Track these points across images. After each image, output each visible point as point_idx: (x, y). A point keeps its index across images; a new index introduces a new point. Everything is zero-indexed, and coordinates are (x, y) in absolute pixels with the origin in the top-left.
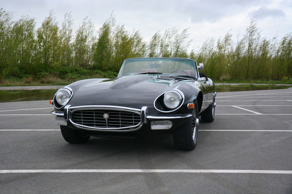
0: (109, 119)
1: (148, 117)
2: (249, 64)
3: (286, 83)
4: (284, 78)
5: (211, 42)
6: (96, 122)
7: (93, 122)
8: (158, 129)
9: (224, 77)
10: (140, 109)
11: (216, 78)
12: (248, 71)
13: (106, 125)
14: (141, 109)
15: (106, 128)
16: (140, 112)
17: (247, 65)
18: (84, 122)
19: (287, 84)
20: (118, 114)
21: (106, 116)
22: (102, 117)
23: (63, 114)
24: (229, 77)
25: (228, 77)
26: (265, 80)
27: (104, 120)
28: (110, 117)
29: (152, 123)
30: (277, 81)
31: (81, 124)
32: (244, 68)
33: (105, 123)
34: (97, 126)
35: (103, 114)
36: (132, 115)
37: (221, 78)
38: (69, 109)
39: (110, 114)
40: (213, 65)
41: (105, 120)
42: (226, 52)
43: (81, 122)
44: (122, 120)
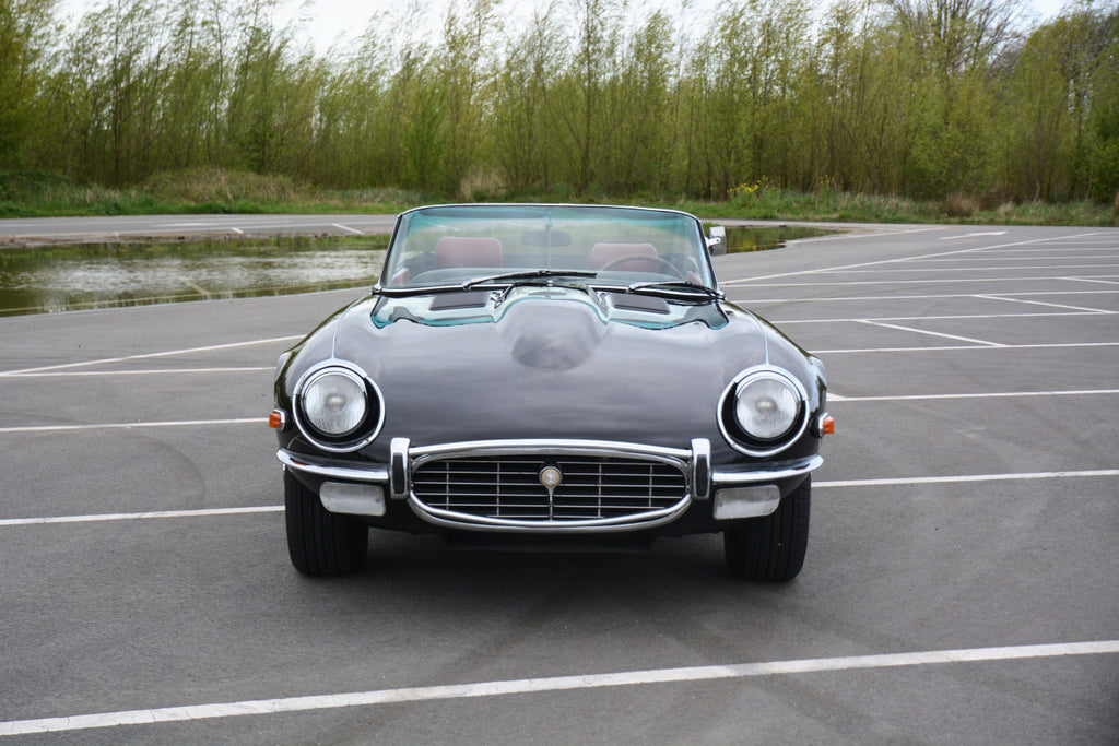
0: (558, 489)
1: (718, 477)
2: (593, 122)
3: (754, 212)
4: (742, 190)
5: (415, 12)
6: (503, 500)
7: (493, 500)
8: (737, 517)
9: (478, 183)
10: (687, 449)
11: (441, 189)
12: (587, 157)
13: (548, 508)
14: (689, 447)
15: (547, 519)
16: (686, 459)
17: (580, 126)
18: (453, 499)
19: (754, 218)
20: (595, 468)
21: (551, 476)
22: (536, 479)
23: (382, 475)
24: (501, 184)
25: (495, 180)
26: (662, 201)
27: (544, 489)
28: (565, 479)
29: (720, 494)
30: (713, 204)
31: (443, 508)
32: (569, 140)
33: (545, 500)
34: (505, 512)
35: (538, 468)
36: (646, 469)
37: (467, 188)
38: (409, 456)
39: (563, 468)
40: (429, 125)
41: (546, 491)
42: (482, 62)
43: (442, 499)
44: (605, 491)
